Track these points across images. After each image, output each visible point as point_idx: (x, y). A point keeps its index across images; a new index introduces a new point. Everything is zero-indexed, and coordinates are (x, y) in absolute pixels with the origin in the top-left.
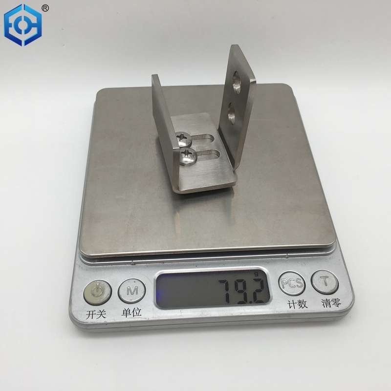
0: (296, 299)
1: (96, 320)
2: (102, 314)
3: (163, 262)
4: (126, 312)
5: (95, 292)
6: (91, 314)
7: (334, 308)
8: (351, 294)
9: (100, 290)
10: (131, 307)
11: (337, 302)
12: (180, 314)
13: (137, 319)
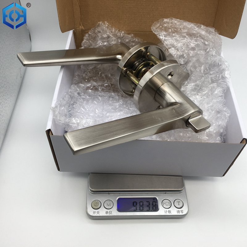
0: (168, 210)
1: (96, 215)
2: (98, 212)
3: (120, 193)
4: (107, 213)
5: (95, 205)
6: (94, 213)
7: (181, 214)
8: (187, 209)
9: (97, 204)
10: (108, 211)
11: (182, 212)
12: (126, 214)
13: (110, 215)
